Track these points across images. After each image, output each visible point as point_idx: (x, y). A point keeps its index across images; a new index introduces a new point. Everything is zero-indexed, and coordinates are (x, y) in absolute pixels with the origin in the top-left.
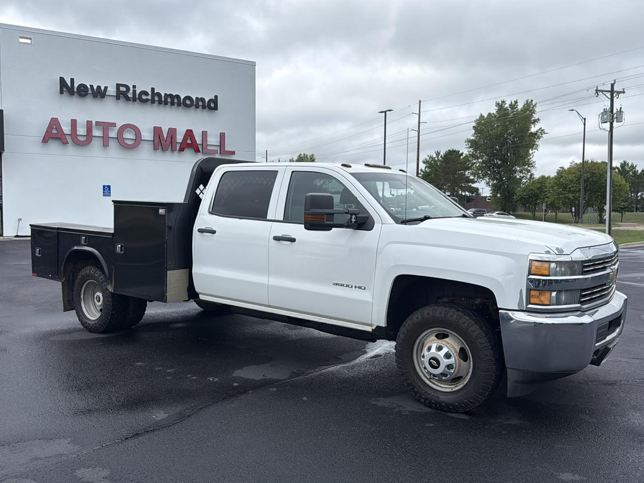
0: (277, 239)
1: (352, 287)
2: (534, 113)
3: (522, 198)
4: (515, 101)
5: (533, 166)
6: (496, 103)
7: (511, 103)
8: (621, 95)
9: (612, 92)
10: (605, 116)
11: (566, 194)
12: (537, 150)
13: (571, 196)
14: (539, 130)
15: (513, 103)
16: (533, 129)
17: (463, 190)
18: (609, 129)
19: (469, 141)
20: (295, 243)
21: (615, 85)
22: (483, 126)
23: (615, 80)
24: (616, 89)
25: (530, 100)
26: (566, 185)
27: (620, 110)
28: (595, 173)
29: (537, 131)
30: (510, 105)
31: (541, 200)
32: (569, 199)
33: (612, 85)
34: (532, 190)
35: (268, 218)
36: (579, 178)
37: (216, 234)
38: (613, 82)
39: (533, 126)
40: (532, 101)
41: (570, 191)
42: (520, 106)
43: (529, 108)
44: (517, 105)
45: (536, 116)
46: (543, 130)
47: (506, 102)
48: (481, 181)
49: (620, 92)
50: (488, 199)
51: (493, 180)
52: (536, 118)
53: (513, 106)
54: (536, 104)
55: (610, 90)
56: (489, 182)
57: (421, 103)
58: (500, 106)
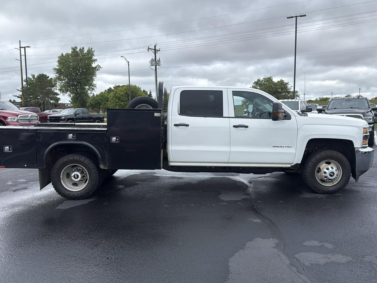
0: (235, 126)
1: (284, 147)
2: (94, 56)
3: (92, 104)
4: (82, 48)
5: (95, 86)
6: (72, 48)
7: (80, 48)
8: (158, 52)
9: (155, 49)
10: (153, 62)
11: (120, 102)
12: (96, 77)
13: (122, 103)
14: (97, 66)
15: (81, 48)
16: (94, 65)
17: (51, 99)
18: (155, 69)
19: (55, 69)
20: (248, 128)
21: (156, 46)
22: (63, 60)
23: (156, 44)
24: (157, 48)
25: (91, 48)
26: (120, 97)
27: (159, 60)
28: (134, 92)
29: (96, 66)
30: (80, 49)
31: (102, 106)
32: (122, 105)
33: (155, 46)
34: (97, 100)
35: (224, 116)
36: (127, 94)
37: (190, 126)
38: (155, 45)
39: (93, 63)
40: (92, 48)
41: (122, 101)
42: (85, 51)
43: (90, 52)
44: (84, 50)
45: (94, 58)
46: (100, 66)
47: (78, 48)
48: (65, 94)
49: (158, 51)
50: (66, 105)
51: (72, 93)
52: (95, 59)
53: (82, 50)
54: (94, 51)
55: (154, 49)
56: (70, 95)
57: (21, 42)
58: (74, 49)
